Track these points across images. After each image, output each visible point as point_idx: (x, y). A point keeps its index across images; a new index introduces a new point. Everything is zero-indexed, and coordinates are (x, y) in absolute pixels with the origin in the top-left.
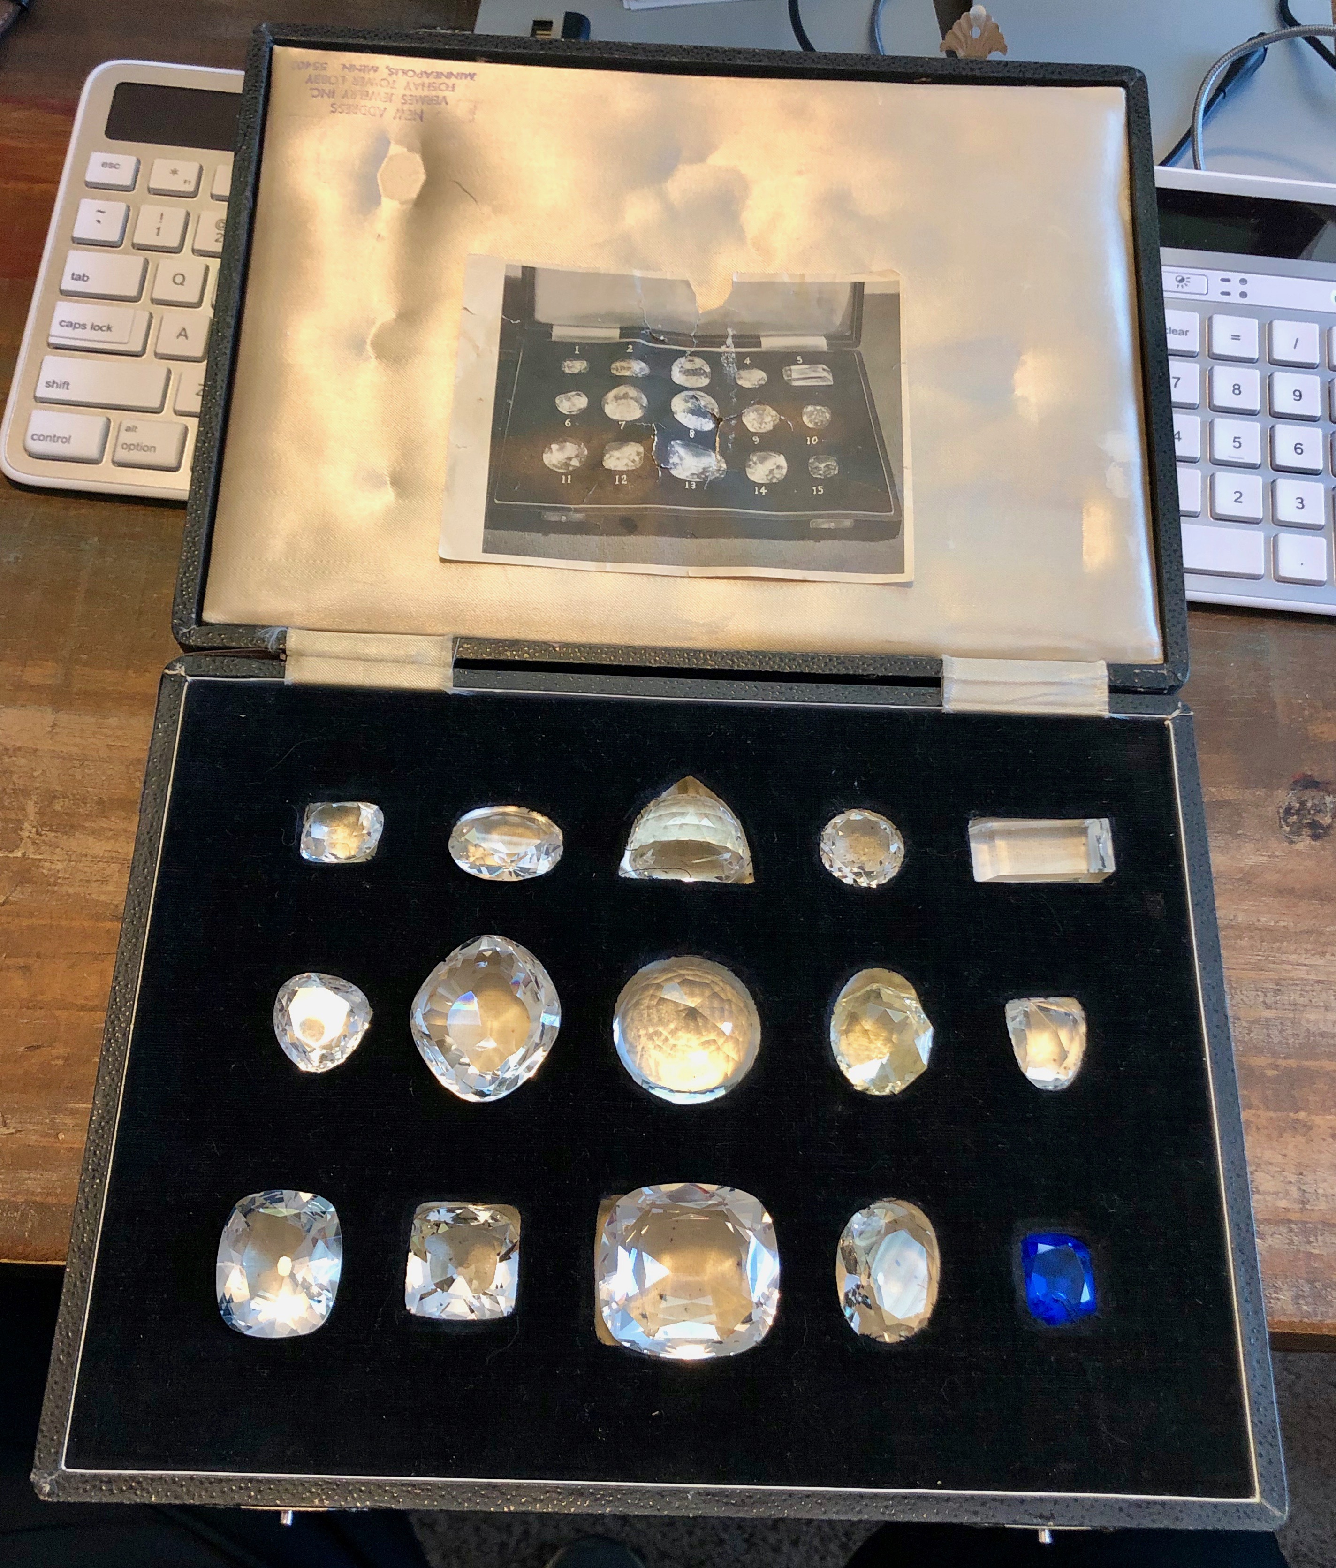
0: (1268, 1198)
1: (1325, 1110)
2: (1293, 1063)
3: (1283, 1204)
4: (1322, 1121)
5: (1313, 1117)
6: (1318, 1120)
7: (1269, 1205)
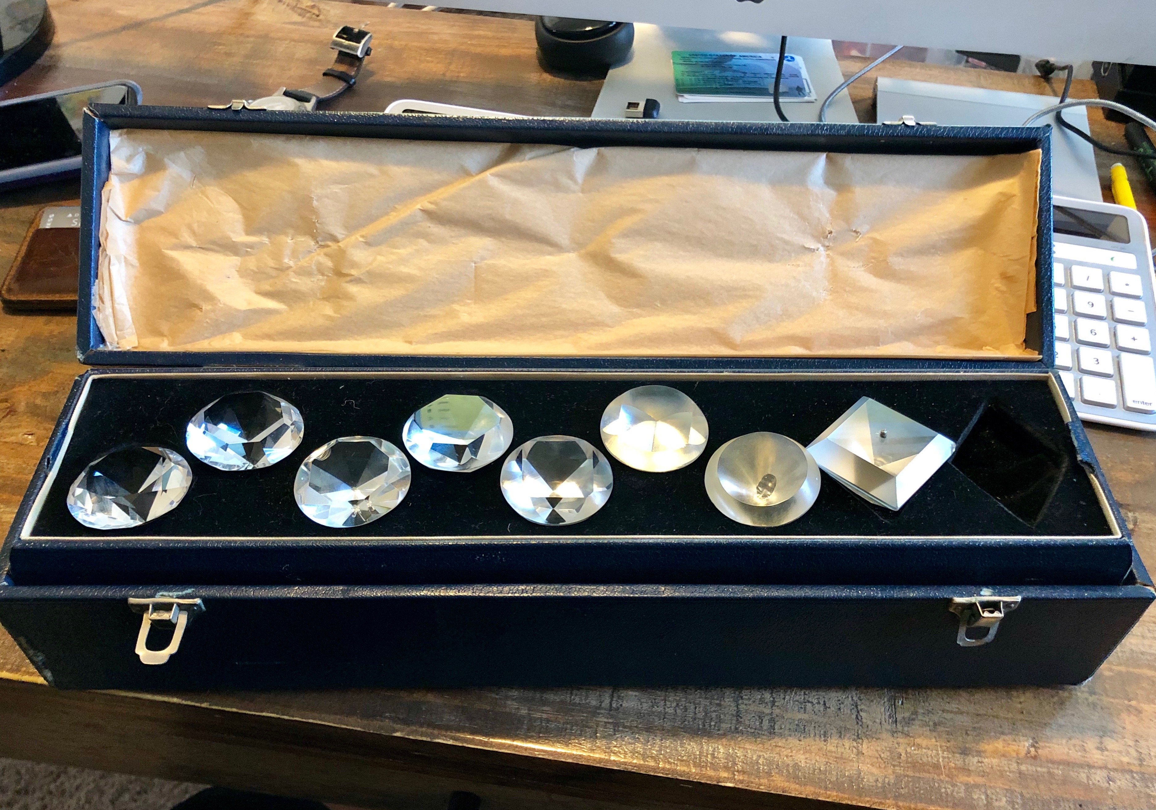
0: (1114, 754)
1: (1150, 701)
2: (1123, 669)
3: (1125, 759)
4: (1149, 708)
5: (1142, 705)
6: (1145, 707)
7: (1116, 759)
